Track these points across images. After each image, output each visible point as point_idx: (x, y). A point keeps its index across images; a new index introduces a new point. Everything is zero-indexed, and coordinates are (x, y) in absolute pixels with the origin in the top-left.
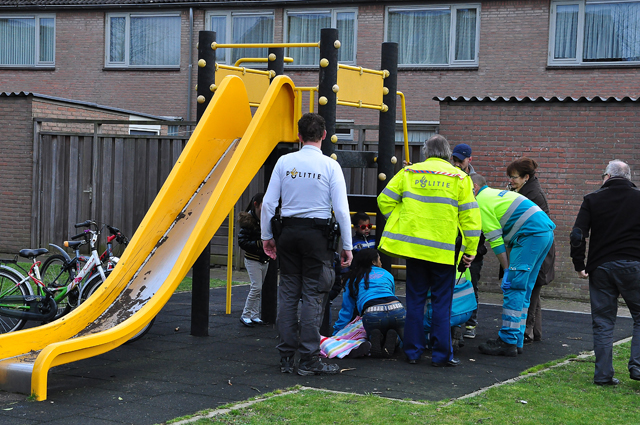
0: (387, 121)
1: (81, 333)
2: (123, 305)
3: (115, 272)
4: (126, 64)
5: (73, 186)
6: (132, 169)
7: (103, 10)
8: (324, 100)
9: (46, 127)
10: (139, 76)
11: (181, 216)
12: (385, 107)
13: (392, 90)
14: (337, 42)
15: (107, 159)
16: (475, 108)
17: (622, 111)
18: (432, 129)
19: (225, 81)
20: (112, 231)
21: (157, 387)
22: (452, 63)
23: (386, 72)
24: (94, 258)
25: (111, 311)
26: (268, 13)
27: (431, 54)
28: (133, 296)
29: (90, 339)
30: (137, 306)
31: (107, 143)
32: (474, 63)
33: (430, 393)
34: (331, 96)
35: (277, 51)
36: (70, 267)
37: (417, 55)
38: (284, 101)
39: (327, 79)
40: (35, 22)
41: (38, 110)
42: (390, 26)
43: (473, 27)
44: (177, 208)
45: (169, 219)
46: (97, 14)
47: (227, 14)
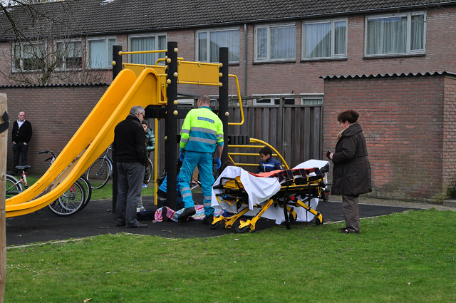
0: (223, 93)
3: (45, 176)
8: (170, 81)
12: (221, 84)
13: (225, 74)
16: (343, 82)
22: (409, 52)
23: (220, 64)
26: (292, 25)
27: (396, 47)
32: (424, 52)
34: (173, 79)
37: (386, 48)
40: (156, 38)
42: (368, 30)
43: (422, 26)
46: (190, 31)
47: (268, 27)
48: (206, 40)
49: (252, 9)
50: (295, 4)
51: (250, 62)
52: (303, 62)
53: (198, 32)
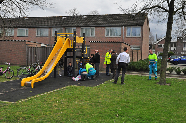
0: (83, 45)
1: (38, 78)
2: (44, 73)
3: (43, 68)
4: (40, 36)
5: (33, 55)
6: (42, 52)
7: (36, 27)
8: (74, 42)
9: (28, 46)
10: (42, 38)
11: (53, 59)
12: (83, 43)
13: (84, 40)
14: (76, 33)
15: (38, 51)
16: (95, 43)
17: (117, 44)
18: (89, 46)
19: (59, 39)
20: (41, 62)
21: (50, 85)
22: (91, 36)
23: (83, 38)
24: (39, 66)
25: (42, 74)
26: (62, 28)
28: (46, 72)
29: (39, 78)
30: (46, 73)
31: (38, 48)
32: (94, 36)
33: (91, 86)
34: (75, 41)
35: (67, 34)
36: (34, 67)
38: (68, 42)
39: (75, 38)
40: (25, 29)
41: (27, 43)
43: (94, 31)
44: (52, 58)
45: (51, 60)
51: (51, 36)
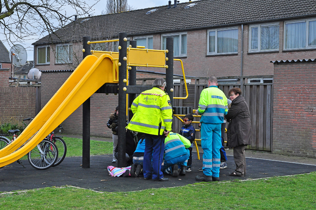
0: (168, 73)
4: (216, 53)
8: (120, 64)
13: (170, 58)
16: (288, 65)
34: (123, 62)
39: (121, 55)
46: (203, 31)
47: (259, 26)
48: (214, 37)
49: (248, 13)
50: (280, 9)
51: (246, 53)
52: (284, 52)
53: (209, 31)
